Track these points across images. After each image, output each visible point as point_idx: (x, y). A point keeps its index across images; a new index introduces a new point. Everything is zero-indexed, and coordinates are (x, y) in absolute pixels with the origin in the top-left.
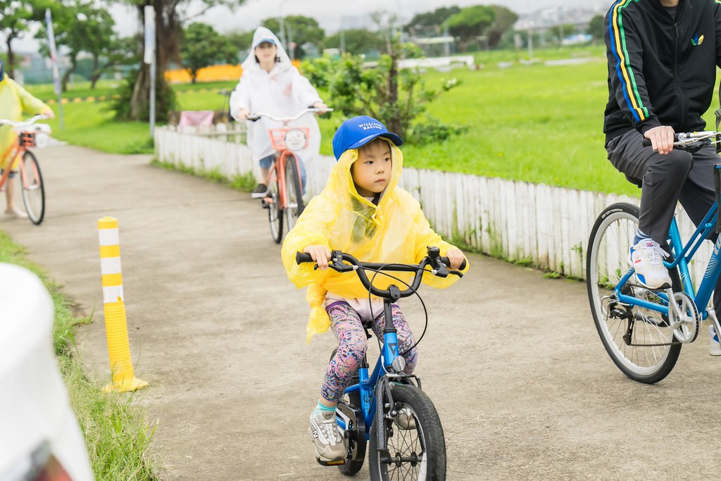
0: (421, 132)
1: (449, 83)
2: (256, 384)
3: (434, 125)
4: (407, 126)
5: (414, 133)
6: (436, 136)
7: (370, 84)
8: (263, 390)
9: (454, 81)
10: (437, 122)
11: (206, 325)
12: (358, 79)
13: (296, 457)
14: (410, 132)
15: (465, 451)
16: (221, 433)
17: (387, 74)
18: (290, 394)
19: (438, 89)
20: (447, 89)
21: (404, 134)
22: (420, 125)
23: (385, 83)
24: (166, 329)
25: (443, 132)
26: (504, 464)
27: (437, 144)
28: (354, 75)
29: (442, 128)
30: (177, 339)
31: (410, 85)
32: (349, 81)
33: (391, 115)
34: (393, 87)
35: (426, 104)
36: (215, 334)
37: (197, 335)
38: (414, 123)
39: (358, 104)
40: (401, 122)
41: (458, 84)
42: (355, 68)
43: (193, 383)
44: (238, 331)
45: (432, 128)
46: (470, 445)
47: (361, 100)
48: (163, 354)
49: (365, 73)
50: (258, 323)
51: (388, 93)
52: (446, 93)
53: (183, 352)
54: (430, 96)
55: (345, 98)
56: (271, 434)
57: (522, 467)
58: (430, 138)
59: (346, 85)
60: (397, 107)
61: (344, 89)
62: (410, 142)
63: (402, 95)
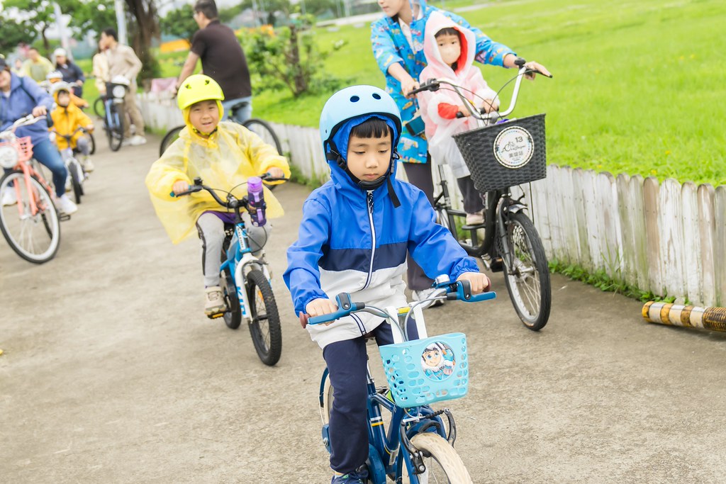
0: (319, 85)
1: (337, 44)
2: (91, 345)
3: (328, 78)
4: (309, 80)
5: (313, 86)
6: (330, 87)
7: (274, 52)
8: (92, 352)
9: (341, 42)
10: (330, 76)
11: (83, 284)
12: (264, 49)
13: (80, 429)
14: (310, 85)
15: (223, 413)
16: (32, 405)
17: (288, 42)
18: (111, 356)
19: (330, 50)
20: (336, 49)
21: (307, 86)
22: (319, 80)
23: (287, 49)
24: (49, 290)
25: (334, 84)
26: (249, 427)
27: (330, 92)
28: (261, 45)
29: (334, 81)
30: (54, 299)
31: (309, 49)
32: (257, 51)
33: (295, 74)
34: (295, 51)
35: (323, 62)
36: (84, 293)
37: (70, 295)
38: (315, 77)
39: (269, 67)
40: (305, 78)
41: (346, 43)
42: (261, 40)
43: (40, 348)
44: (104, 288)
45: (326, 81)
46: (231, 406)
47: (270, 63)
48: (32, 317)
49: (268, 43)
50: (123, 279)
51: (292, 56)
52: (336, 53)
53: (50, 314)
54: (324, 56)
55: (257, 63)
56: (73, 403)
57: (263, 431)
58: (325, 89)
59: (255, 54)
60: (299, 67)
61: (256, 57)
62: (310, 94)
63: (303, 57)
